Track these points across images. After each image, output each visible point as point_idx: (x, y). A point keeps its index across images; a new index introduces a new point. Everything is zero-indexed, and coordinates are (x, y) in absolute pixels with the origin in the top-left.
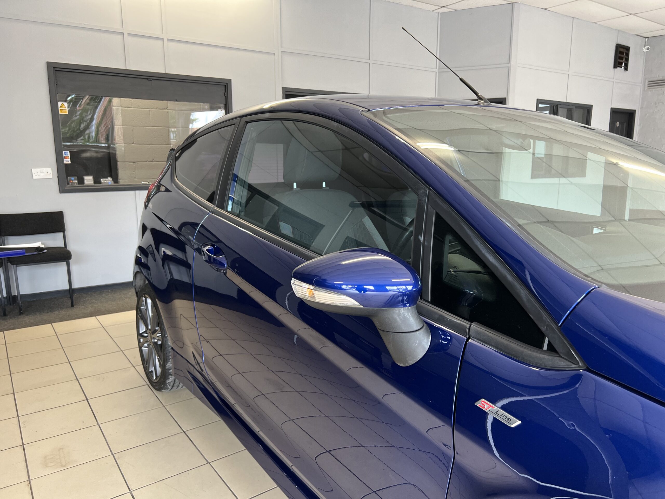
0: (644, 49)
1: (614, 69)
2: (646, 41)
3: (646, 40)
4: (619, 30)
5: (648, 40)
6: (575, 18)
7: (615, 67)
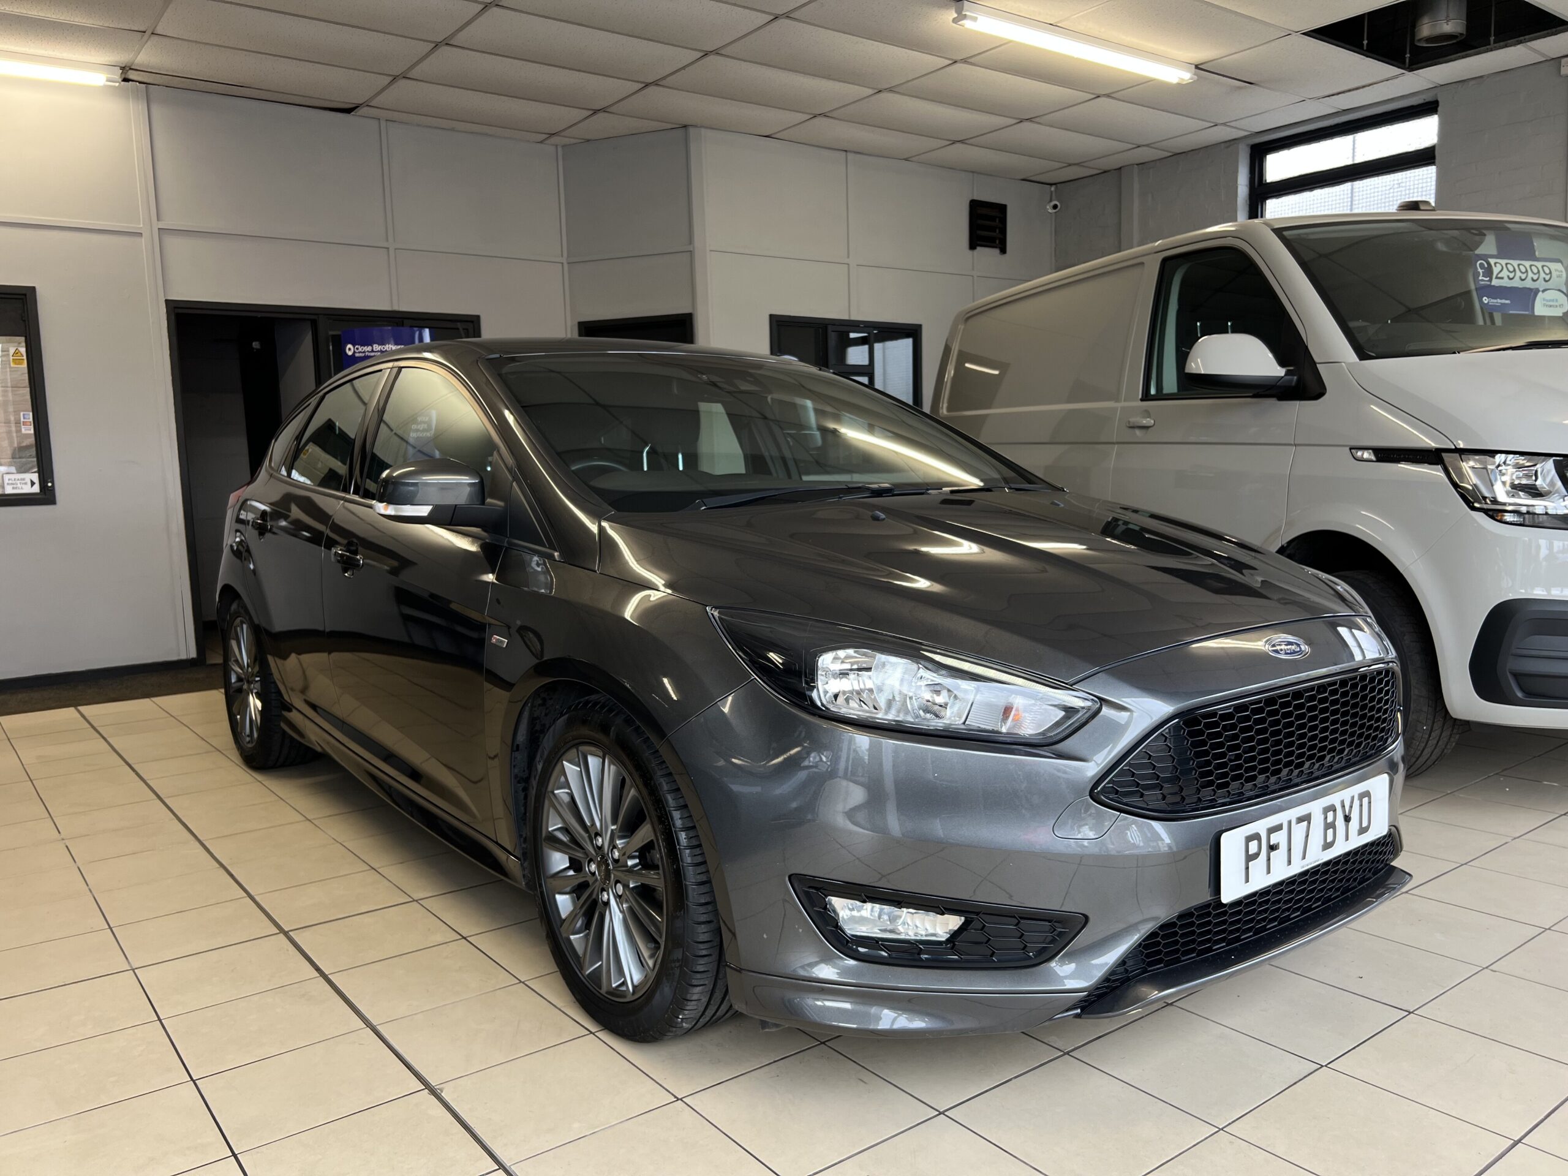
0: (1048, 207)
1: (971, 252)
2: (1051, 192)
3: (1053, 189)
4: (973, 172)
5: (1056, 189)
6: (850, 152)
7: (972, 246)
